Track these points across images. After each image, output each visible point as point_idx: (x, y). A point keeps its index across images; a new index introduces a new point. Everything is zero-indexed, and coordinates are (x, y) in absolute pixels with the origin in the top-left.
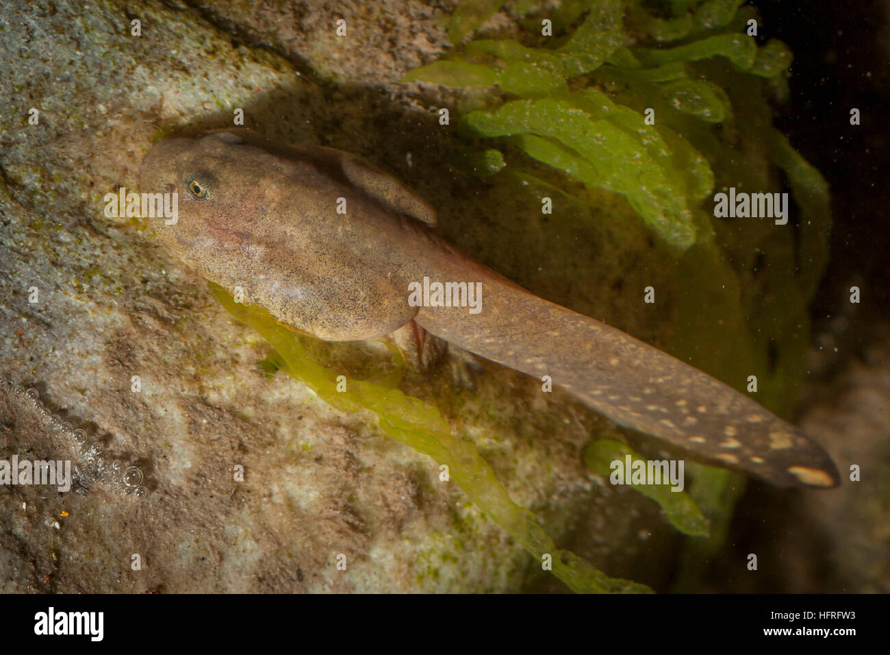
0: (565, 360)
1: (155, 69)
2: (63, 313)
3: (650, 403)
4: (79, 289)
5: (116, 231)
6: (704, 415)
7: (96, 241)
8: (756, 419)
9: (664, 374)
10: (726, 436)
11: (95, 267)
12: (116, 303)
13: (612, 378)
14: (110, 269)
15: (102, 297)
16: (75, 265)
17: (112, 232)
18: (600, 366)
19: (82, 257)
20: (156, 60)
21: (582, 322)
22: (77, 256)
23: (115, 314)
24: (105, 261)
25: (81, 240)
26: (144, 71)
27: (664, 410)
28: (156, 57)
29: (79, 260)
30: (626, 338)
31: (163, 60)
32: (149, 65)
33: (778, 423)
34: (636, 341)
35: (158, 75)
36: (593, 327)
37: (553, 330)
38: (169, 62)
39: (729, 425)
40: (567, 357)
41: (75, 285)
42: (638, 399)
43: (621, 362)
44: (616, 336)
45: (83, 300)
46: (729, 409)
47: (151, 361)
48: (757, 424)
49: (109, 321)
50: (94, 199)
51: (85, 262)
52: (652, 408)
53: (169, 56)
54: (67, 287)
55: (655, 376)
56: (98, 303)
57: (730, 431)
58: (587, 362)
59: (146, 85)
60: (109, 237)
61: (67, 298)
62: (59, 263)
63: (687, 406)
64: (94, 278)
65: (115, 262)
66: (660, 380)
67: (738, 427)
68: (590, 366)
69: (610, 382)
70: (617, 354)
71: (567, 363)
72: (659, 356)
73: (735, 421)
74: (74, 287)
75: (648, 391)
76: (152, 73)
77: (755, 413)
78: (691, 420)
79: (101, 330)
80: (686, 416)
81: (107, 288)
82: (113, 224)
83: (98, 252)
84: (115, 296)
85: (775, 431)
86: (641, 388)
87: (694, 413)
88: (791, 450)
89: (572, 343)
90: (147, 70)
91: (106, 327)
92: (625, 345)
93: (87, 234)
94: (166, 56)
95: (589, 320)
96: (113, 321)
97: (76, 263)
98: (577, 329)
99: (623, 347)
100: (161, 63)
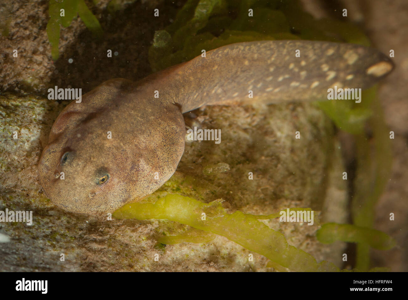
0: (227, 78)
1: (30, 128)
2: (52, 261)
3: (278, 76)
4: (54, 246)
5: (52, 211)
6: (306, 66)
7: (46, 220)
8: (331, 52)
9: (272, 54)
10: (325, 72)
11: (53, 233)
12: (74, 245)
13: (251, 73)
14: (62, 231)
15: (66, 245)
16: (44, 235)
17: (51, 212)
18: (243, 69)
19: (45, 230)
20: (28, 124)
21: (220, 52)
22: (42, 231)
23: (77, 251)
24: (57, 228)
25: (39, 222)
26: (26, 131)
27: (287, 76)
28: (27, 122)
29: (44, 232)
30: (242, 45)
31: (31, 122)
32: (26, 127)
33: (343, 47)
34: (248, 43)
35: (32, 130)
36: (226, 51)
37: (213, 67)
38: (35, 122)
39: (322, 64)
40: (227, 76)
41: (50, 244)
42: (270, 78)
43: (250, 61)
44: (237, 48)
45: (58, 250)
46: (315, 54)
47: (105, 266)
48: (333, 55)
49: (75, 255)
50: (33, 201)
51: (48, 232)
52: (281, 79)
53: (33, 119)
54: (47, 247)
55: (269, 58)
56: (66, 248)
57: (325, 68)
58: (237, 72)
59: (30, 138)
60: (51, 216)
61: (50, 253)
62: (36, 237)
63: (296, 66)
64: (56, 237)
65: (61, 226)
66: (273, 59)
67: (327, 62)
68: (239, 73)
69: (252, 76)
70: (245, 58)
71: (229, 79)
72: (263, 45)
73: (323, 60)
74: (50, 246)
75: (272, 69)
76: (30, 131)
77: (328, 48)
78: (303, 73)
79: (75, 261)
80: (299, 72)
81: (65, 240)
82: (49, 209)
83: (50, 225)
84: (72, 242)
85: (345, 52)
86: (268, 70)
87: (302, 69)
88: (360, 59)
89: (225, 67)
90: (27, 130)
91: (76, 258)
92: (244, 50)
93: (40, 218)
94: (31, 120)
95: (222, 48)
96: (78, 254)
97: (44, 234)
98: (221, 58)
99: (244, 52)
100: (31, 124)
